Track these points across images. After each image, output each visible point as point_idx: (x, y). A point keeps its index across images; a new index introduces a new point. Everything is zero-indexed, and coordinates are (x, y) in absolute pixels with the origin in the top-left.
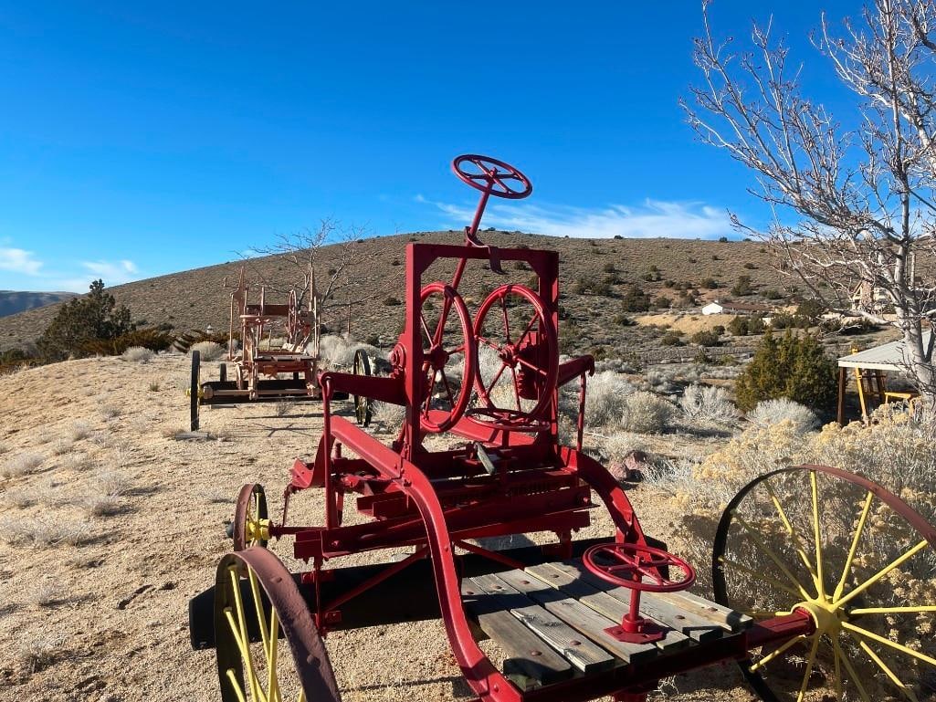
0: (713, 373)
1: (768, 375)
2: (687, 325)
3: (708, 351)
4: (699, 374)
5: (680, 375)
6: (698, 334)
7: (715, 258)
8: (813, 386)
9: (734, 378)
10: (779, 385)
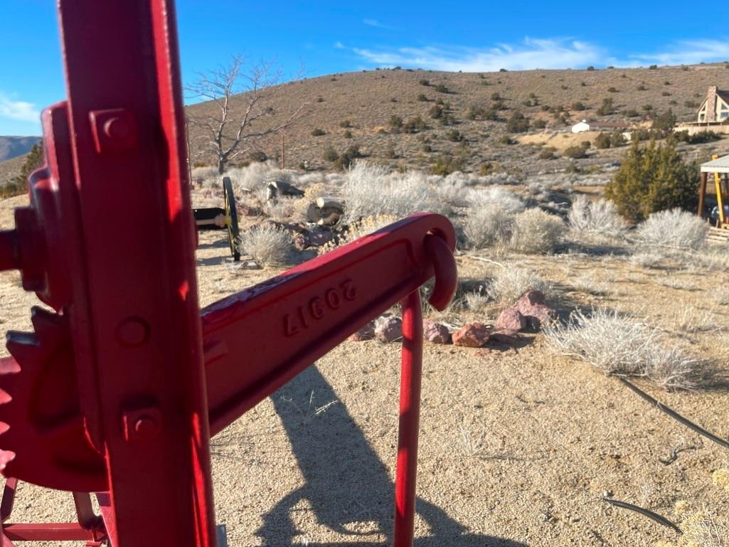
0: (584, 182)
1: (634, 181)
2: (560, 142)
3: (577, 162)
4: (572, 182)
5: (556, 185)
6: (569, 149)
7: (584, 85)
8: (672, 190)
9: (602, 185)
10: (642, 189)
